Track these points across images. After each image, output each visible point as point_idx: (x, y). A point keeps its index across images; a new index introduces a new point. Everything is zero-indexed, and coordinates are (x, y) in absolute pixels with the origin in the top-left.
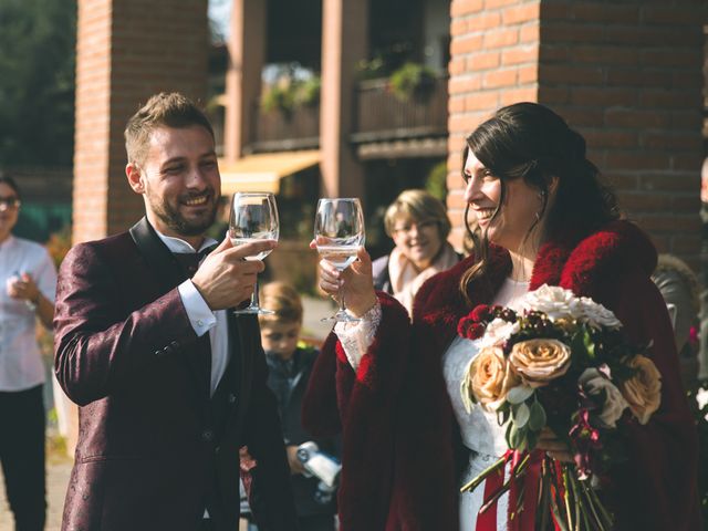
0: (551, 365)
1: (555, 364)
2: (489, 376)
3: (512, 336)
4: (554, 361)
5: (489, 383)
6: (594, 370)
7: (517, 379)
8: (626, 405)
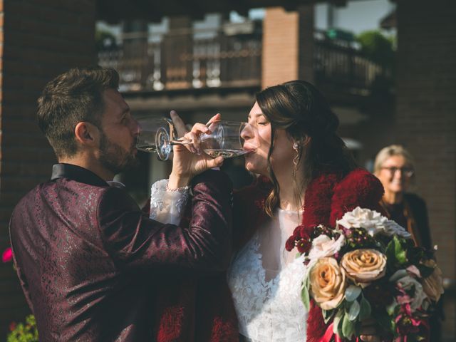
0: (376, 269)
1: (379, 268)
2: (327, 281)
3: (342, 248)
4: (376, 266)
5: (329, 287)
6: (404, 271)
7: (350, 282)
8: (425, 296)
